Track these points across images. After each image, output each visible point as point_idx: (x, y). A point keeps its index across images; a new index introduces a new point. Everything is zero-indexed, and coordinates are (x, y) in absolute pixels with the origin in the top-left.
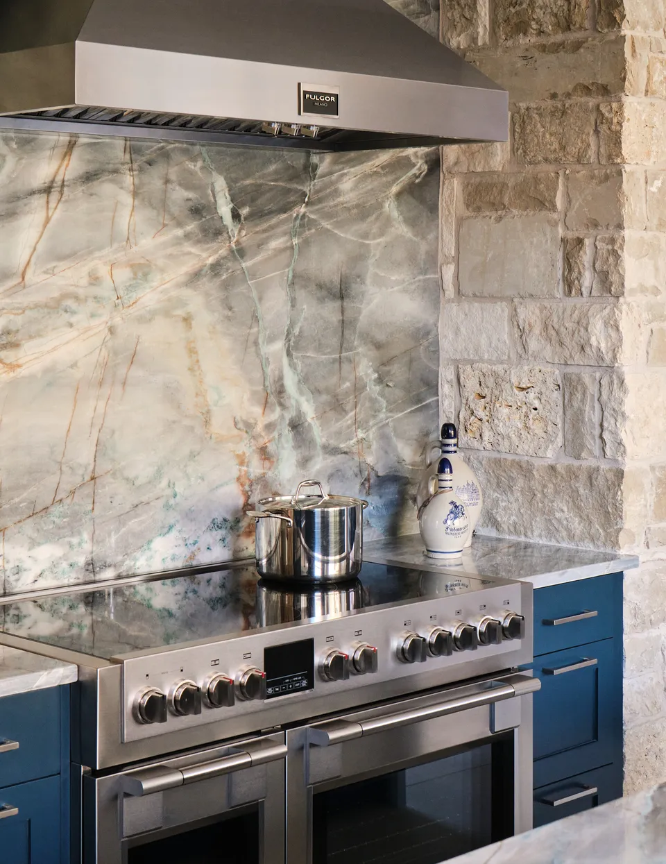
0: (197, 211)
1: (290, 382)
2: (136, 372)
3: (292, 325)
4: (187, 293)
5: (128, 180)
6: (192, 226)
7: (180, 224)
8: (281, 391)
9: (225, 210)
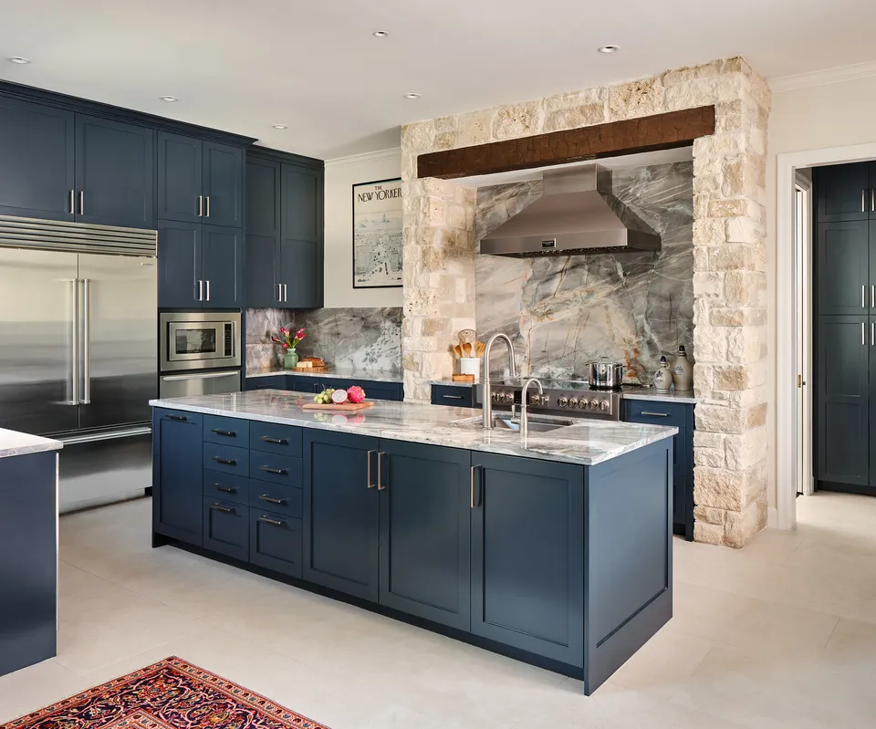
0: (610, 274)
1: (647, 328)
2: (588, 322)
3: (648, 309)
4: (606, 299)
5: (586, 267)
6: (608, 279)
7: (604, 279)
8: (643, 331)
9: (620, 273)
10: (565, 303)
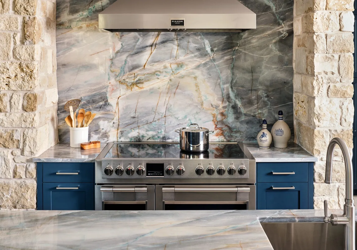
0: (198, 50)
1: (232, 95)
2: (178, 91)
3: (232, 80)
4: (195, 71)
5: (176, 42)
6: (197, 53)
7: (193, 53)
8: (228, 98)
9: (208, 49)
10: (155, 74)
